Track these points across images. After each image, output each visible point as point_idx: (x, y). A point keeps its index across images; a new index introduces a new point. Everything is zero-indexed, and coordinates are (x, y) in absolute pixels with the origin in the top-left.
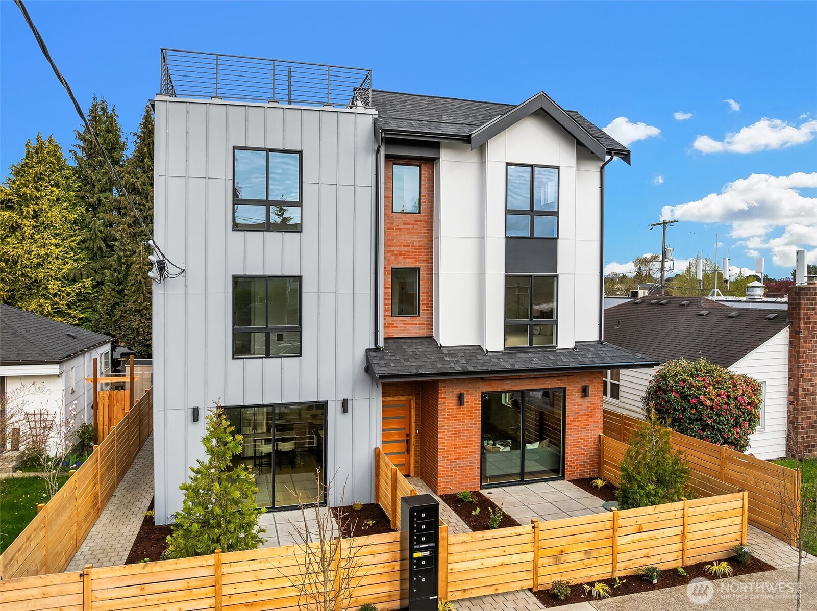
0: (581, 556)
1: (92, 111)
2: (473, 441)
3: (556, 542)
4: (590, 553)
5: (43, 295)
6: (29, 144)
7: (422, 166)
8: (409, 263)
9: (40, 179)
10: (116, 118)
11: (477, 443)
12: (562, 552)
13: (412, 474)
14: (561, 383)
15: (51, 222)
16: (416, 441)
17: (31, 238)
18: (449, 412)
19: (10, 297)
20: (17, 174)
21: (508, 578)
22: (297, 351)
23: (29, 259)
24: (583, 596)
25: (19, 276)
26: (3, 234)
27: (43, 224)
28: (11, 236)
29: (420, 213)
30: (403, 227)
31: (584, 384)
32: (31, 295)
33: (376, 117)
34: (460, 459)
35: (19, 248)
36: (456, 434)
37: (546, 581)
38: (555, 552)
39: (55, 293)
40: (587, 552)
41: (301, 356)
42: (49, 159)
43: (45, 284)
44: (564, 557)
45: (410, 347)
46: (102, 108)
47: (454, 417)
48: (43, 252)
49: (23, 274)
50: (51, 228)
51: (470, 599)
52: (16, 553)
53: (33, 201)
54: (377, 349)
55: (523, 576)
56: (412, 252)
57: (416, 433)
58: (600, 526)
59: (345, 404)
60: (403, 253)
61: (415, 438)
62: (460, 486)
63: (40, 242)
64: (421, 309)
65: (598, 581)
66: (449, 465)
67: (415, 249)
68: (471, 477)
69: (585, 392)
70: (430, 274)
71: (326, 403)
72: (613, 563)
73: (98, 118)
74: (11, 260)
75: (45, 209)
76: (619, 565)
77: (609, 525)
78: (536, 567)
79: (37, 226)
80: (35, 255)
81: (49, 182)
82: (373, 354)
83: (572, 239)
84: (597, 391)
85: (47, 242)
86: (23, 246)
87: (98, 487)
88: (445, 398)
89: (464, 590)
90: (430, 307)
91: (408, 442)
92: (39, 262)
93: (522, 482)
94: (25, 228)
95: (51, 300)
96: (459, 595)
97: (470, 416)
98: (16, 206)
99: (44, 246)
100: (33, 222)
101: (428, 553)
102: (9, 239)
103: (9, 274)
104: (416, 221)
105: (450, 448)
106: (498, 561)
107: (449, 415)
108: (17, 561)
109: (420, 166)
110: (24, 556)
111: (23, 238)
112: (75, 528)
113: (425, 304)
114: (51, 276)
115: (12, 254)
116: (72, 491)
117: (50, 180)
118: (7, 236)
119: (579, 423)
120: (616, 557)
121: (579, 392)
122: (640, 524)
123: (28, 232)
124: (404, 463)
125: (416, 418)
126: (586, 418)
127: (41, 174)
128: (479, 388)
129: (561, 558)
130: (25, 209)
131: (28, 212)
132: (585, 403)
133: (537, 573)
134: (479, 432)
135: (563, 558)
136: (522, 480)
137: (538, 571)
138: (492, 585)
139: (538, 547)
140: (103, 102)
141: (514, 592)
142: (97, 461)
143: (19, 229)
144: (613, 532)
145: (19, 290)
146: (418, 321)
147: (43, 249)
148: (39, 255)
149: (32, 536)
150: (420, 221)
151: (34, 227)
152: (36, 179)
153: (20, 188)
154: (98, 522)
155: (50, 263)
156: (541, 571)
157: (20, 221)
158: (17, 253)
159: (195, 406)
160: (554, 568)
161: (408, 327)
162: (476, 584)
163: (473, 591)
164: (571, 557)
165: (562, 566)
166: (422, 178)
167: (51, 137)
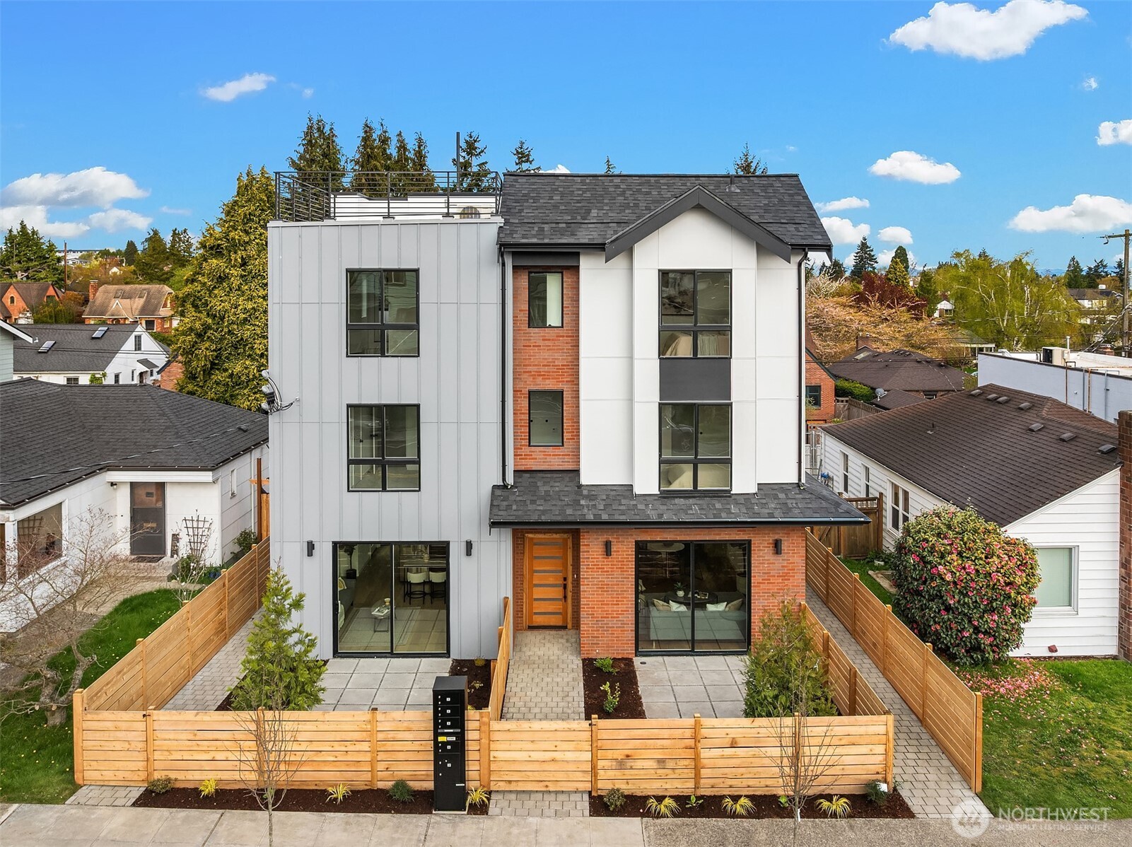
0: (653, 764)
1: (307, 133)
2: (625, 598)
3: (620, 745)
4: (664, 762)
5: (249, 356)
6: (242, 178)
7: (564, 273)
8: (550, 385)
9: (250, 220)
10: (334, 138)
11: (630, 601)
12: (628, 756)
13: (569, 626)
14: (743, 534)
15: (259, 271)
16: (573, 587)
17: (239, 289)
18: (593, 562)
19: (217, 357)
20: (228, 213)
21: (560, 776)
22: (415, 483)
23: (236, 314)
24: (641, 811)
25: (225, 334)
26: (211, 285)
27: (251, 272)
28: (219, 287)
29: (562, 327)
30: (541, 343)
31: (777, 537)
32: (238, 354)
33: (502, 225)
34: (608, 617)
35: (226, 301)
36: (603, 588)
37: (604, 786)
38: (619, 755)
39: (262, 353)
40: (661, 761)
41: (420, 490)
42: (259, 197)
43: (251, 343)
44: (631, 762)
45: (545, 483)
46: (319, 129)
47: (599, 568)
48: (250, 305)
49: (229, 331)
50: (259, 278)
51: (517, 792)
52: (105, 686)
53: (242, 246)
54: (505, 486)
55: (580, 776)
56: (553, 372)
57: (573, 577)
58: (678, 733)
59: (469, 546)
60: (542, 373)
61: (572, 584)
62: (608, 650)
63: (246, 294)
64: (565, 438)
65: (669, 796)
66: (594, 624)
67: (557, 369)
68: (624, 640)
69: (777, 548)
70: (575, 397)
71: (448, 543)
72: (697, 777)
73: (314, 141)
74: (218, 315)
75: (253, 256)
76: (702, 781)
77: (688, 733)
78: (594, 769)
79: (245, 275)
80: (241, 310)
81: (259, 223)
82: (498, 492)
83: (752, 359)
84: (796, 547)
85: (254, 294)
86: (230, 300)
87: (225, 612)
88: (589, 545)
89: (510, 782)
90: (576, 436)
91: (565, 587)
92: (246, 318)
93: (692, 653)
94: (232, 279)
95: (258, 361)
96: (503, 786)
97: (620, 568)
98: (225, 252)
99: (251, 299)
100: (240, 271)
101: (454, 739)
102: (216, 292)
103: (216, 332)
104: (557, 336)
105: (596, 604)
106: (548, 756)
107: (595, 565)
108: (106, 693)
109: (562, 273)
110: (115, 688)
111: (231, 290)
112: (187, 657)
113: (569, 432)
114: (258, 335)
115: (218, 309)
116: (183, 622)
117: (260, 220)
118: (215, 287)
119: (771, 586)
120: (700, 771)
121: (769, 547)
122: (733, 738)
123: (236, 282)
124: (561, 611)
125: (573, 559)
126: (781, 581)
127: (250, 214)
128: (632, 535)
129: (626, 762)
130: (233, 256)
131: (236, 260)
132: (779, 561)
133: (596, 776)
134: (632, 588)
135: (629, 763)
136: (692, 651)
137: (598, 773)
138: (542, 781)
139: (597, 746)
140: (319, 121)
141: (569, 793)
142: (224, 585)
143: (226, 279)
144: (695, 742)
145: (226, 350)
146: (562, 452)
147: (250, 303)
148: (246, 309)
149: (125, 670)
150: (563, 336)
151: (242, 276)
152: (245, 220)
153: (229, 232)
154: (223, 648)
155: (257, 318)
156: (601, 773)
157: (227, 271)
158: (224, 307)
159: (309, 539)
160: (618, 774)
161: (546, 458)
162: (522, 777)
163: (520, 784)
164: (639, 764)
165: (627, 772)
166: (564, 286)
167: (263, 169)
